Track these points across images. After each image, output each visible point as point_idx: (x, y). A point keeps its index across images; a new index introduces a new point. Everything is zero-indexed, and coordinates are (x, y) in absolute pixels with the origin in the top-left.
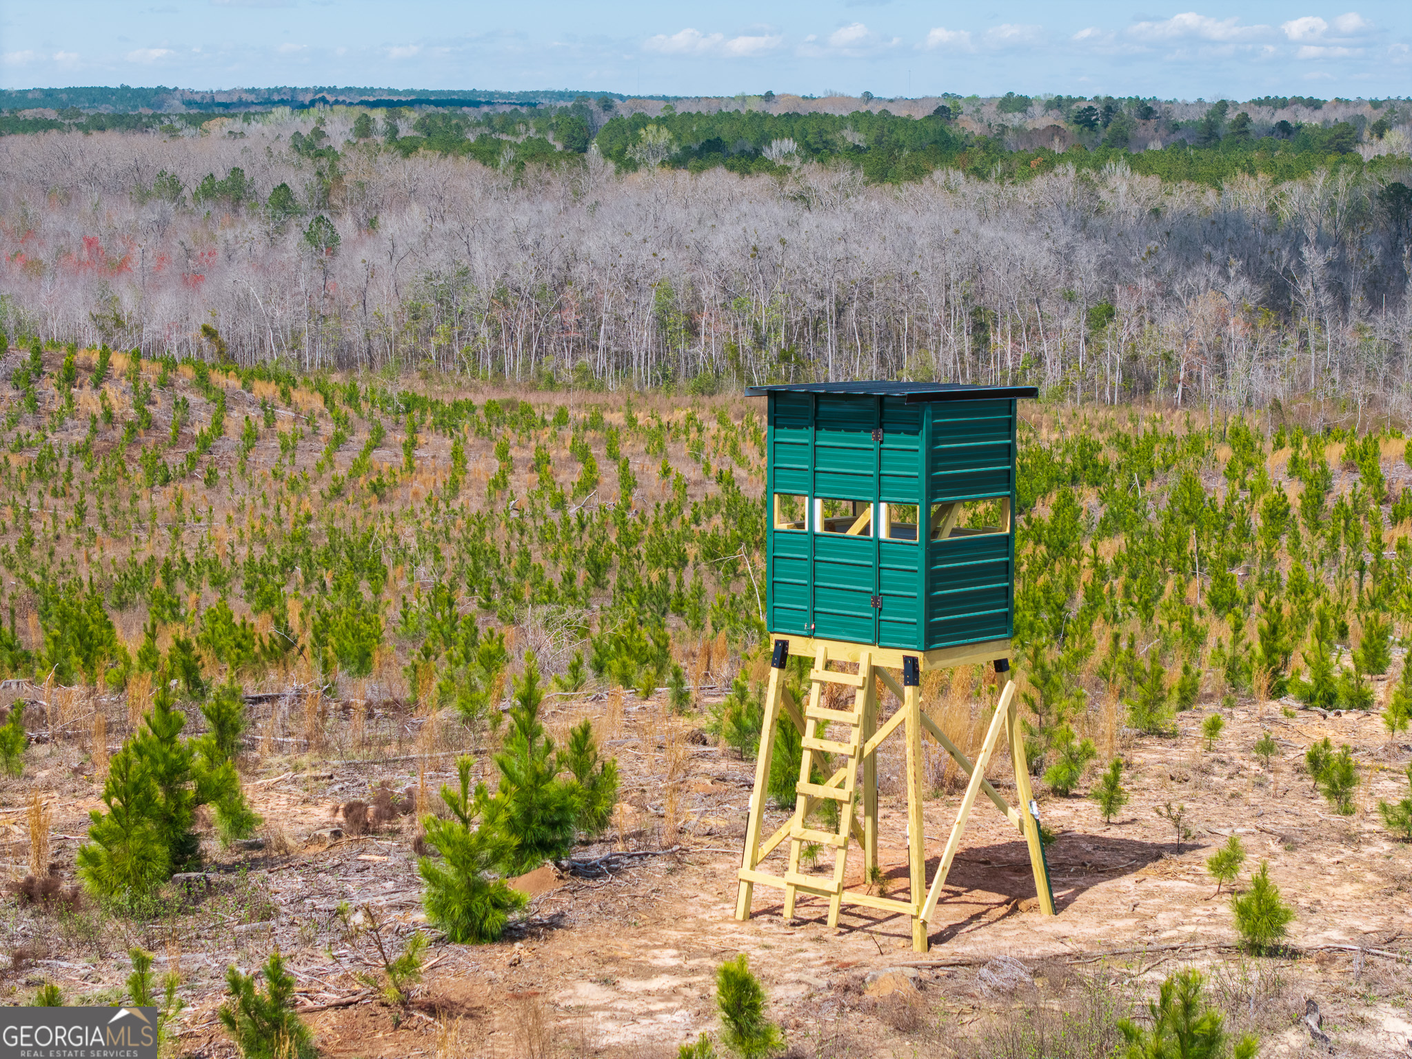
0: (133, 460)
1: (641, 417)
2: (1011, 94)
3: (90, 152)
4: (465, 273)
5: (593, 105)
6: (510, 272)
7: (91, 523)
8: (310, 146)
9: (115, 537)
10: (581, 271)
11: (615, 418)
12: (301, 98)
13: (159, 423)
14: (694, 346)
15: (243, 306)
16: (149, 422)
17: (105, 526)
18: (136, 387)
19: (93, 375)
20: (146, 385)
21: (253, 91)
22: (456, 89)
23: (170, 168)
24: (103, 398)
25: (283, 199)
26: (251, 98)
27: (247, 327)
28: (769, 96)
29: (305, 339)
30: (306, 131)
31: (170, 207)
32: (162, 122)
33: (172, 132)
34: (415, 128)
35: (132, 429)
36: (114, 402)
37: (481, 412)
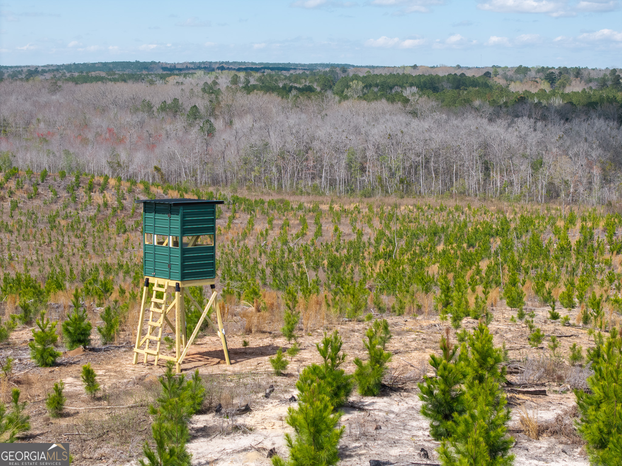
0: (114, 223)
1: (336, 207)
2: (521, 66)
3: (115, 91)
4: (266, 145)
5: (338, 70)
6: (286, 144)
7: (89, 249)
8: (211, 88)
9: (98, 254)
10: (316, 145)
11: (325, 207)
12: (213, 66)
13: (127, 208)
14: (363, 176)
15: (172, 158)
16: (123, 207)
17: (94, 250)
18: (118, 192)
19: (100, 187)
20: (122, 192)
21: (193, 63)
22: (281, 62)
23: (148, 98)
24: (104, 197)
25: (195, 113)
26: (192, 66)
27: (174, 167)
28: (415, 67)
29: (198, 172)
30: (210, 82)
31: (146, 115)
32: (148, 78)
33: (152, 83)
34: (257, 80)
35: (115, 210)
36: (109, 199)
37: (266, 204)
